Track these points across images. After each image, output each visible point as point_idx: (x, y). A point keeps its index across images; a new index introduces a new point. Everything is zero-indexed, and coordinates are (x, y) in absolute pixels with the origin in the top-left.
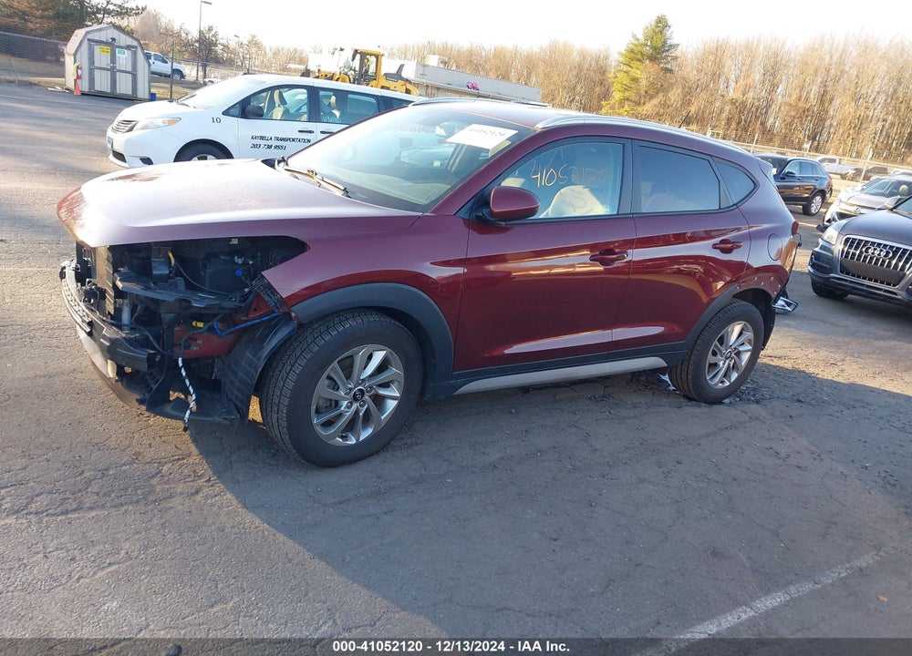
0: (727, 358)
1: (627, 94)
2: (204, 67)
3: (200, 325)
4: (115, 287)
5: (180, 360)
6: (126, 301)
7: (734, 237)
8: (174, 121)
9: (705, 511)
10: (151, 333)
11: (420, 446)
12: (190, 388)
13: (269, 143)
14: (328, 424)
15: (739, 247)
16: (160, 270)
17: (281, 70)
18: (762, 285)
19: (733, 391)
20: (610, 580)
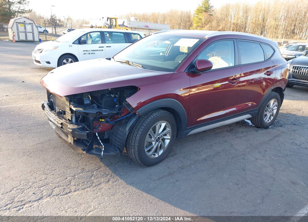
0: (270, 112)
1: (198, 24)
2: (55, 28)
3: (103, 120)
4: (71, 109)
5: (97, 133)
6: (74, 114)
7: (271, 70)
8: (56, 48)
9: (283, 168)
10: (85, 125)
11: (177, 155)
12: (102, 143)
13: (89, 52)
14: (149, 151)
15: (272, 73)
16: (87, 102)
17: (80, 27)
18: (280, 86)
19: (272, 123)
20: (263, 197)
